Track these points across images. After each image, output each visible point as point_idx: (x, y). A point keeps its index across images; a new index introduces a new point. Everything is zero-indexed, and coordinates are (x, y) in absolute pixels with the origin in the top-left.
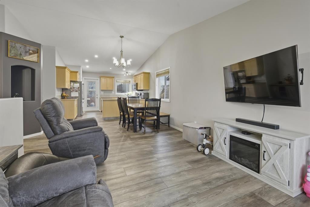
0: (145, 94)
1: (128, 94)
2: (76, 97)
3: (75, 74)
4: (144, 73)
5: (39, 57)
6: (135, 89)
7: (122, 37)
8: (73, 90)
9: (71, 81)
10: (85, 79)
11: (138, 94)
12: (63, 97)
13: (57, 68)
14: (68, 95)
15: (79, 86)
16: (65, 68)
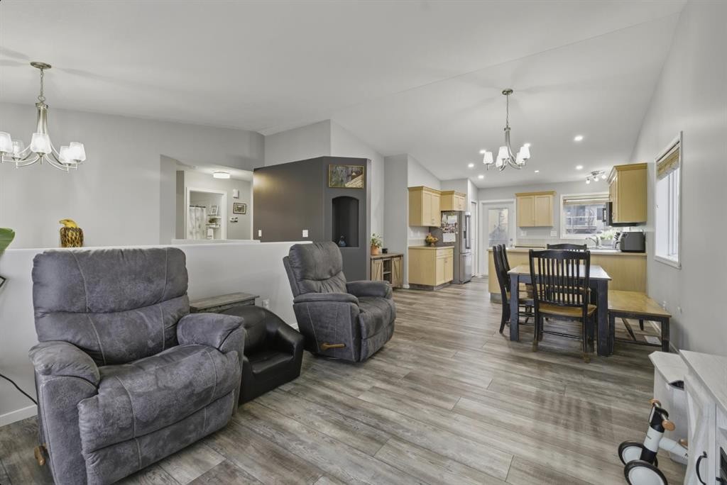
0: (625, 236)
2: (450, 244)
3: (450, 196)
5: (365, 180)
6: (605, 220)
7: (507, 92)
8: (446, 229)
9: (442, 212)
10: (483, 204)
12: (428, 243)
13: (412, 189)
14: (437, 239)
15: (456, 222)
16: (420, 188)
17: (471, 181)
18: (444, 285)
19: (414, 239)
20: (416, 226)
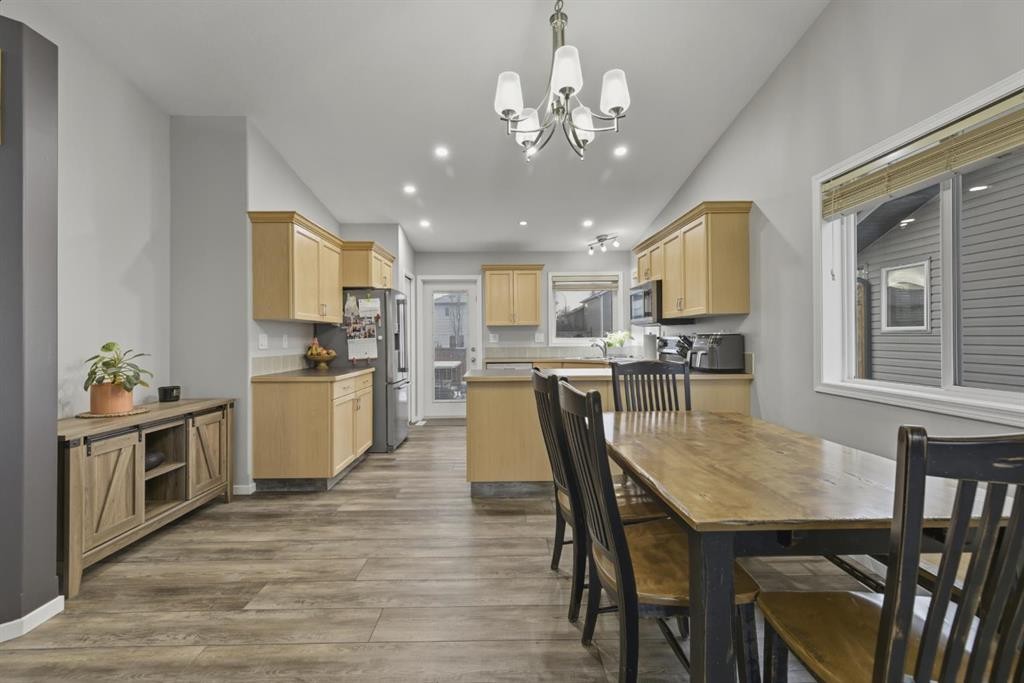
0: (718, 341)
1: (610, 345)
2: (365, 363)
3: (364, 252)
4: (713, 209)
6: (647, 314)
8: (354, 330)
9: (345, 289)
10: (424, 282)
11: (665, 344)
12: (312, 364)
13: (259, 218)
14: (333, 353)
15: (379, 312)
16: (287, 218)
17: (403, 229)
18: (355, 466)
19: (273, 354)
20: (276, 320)
